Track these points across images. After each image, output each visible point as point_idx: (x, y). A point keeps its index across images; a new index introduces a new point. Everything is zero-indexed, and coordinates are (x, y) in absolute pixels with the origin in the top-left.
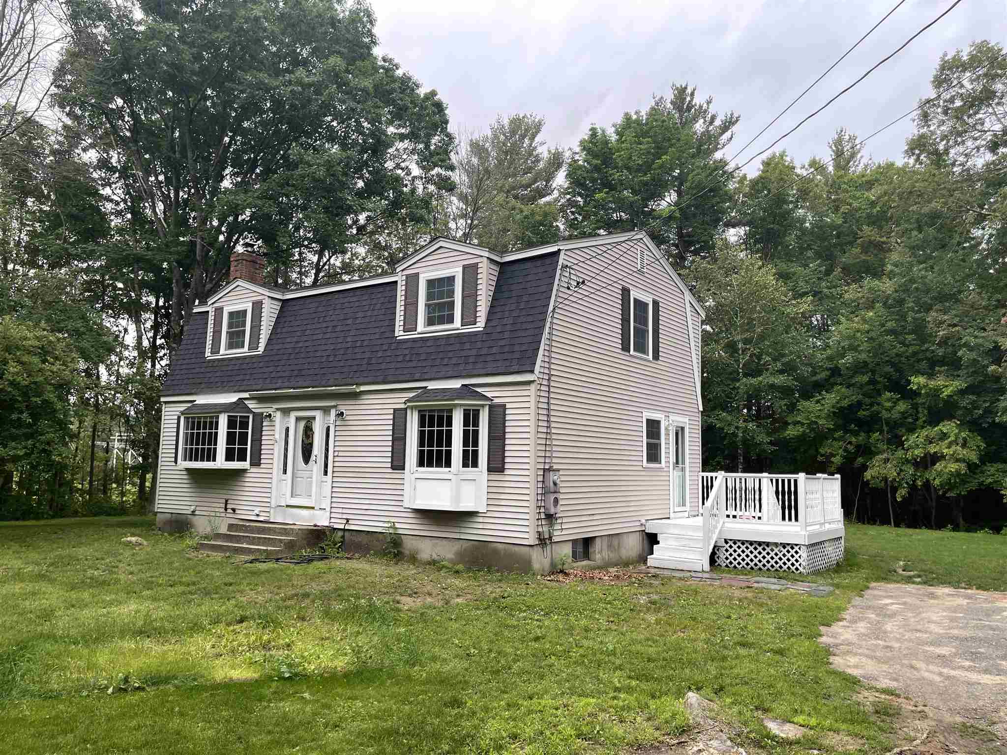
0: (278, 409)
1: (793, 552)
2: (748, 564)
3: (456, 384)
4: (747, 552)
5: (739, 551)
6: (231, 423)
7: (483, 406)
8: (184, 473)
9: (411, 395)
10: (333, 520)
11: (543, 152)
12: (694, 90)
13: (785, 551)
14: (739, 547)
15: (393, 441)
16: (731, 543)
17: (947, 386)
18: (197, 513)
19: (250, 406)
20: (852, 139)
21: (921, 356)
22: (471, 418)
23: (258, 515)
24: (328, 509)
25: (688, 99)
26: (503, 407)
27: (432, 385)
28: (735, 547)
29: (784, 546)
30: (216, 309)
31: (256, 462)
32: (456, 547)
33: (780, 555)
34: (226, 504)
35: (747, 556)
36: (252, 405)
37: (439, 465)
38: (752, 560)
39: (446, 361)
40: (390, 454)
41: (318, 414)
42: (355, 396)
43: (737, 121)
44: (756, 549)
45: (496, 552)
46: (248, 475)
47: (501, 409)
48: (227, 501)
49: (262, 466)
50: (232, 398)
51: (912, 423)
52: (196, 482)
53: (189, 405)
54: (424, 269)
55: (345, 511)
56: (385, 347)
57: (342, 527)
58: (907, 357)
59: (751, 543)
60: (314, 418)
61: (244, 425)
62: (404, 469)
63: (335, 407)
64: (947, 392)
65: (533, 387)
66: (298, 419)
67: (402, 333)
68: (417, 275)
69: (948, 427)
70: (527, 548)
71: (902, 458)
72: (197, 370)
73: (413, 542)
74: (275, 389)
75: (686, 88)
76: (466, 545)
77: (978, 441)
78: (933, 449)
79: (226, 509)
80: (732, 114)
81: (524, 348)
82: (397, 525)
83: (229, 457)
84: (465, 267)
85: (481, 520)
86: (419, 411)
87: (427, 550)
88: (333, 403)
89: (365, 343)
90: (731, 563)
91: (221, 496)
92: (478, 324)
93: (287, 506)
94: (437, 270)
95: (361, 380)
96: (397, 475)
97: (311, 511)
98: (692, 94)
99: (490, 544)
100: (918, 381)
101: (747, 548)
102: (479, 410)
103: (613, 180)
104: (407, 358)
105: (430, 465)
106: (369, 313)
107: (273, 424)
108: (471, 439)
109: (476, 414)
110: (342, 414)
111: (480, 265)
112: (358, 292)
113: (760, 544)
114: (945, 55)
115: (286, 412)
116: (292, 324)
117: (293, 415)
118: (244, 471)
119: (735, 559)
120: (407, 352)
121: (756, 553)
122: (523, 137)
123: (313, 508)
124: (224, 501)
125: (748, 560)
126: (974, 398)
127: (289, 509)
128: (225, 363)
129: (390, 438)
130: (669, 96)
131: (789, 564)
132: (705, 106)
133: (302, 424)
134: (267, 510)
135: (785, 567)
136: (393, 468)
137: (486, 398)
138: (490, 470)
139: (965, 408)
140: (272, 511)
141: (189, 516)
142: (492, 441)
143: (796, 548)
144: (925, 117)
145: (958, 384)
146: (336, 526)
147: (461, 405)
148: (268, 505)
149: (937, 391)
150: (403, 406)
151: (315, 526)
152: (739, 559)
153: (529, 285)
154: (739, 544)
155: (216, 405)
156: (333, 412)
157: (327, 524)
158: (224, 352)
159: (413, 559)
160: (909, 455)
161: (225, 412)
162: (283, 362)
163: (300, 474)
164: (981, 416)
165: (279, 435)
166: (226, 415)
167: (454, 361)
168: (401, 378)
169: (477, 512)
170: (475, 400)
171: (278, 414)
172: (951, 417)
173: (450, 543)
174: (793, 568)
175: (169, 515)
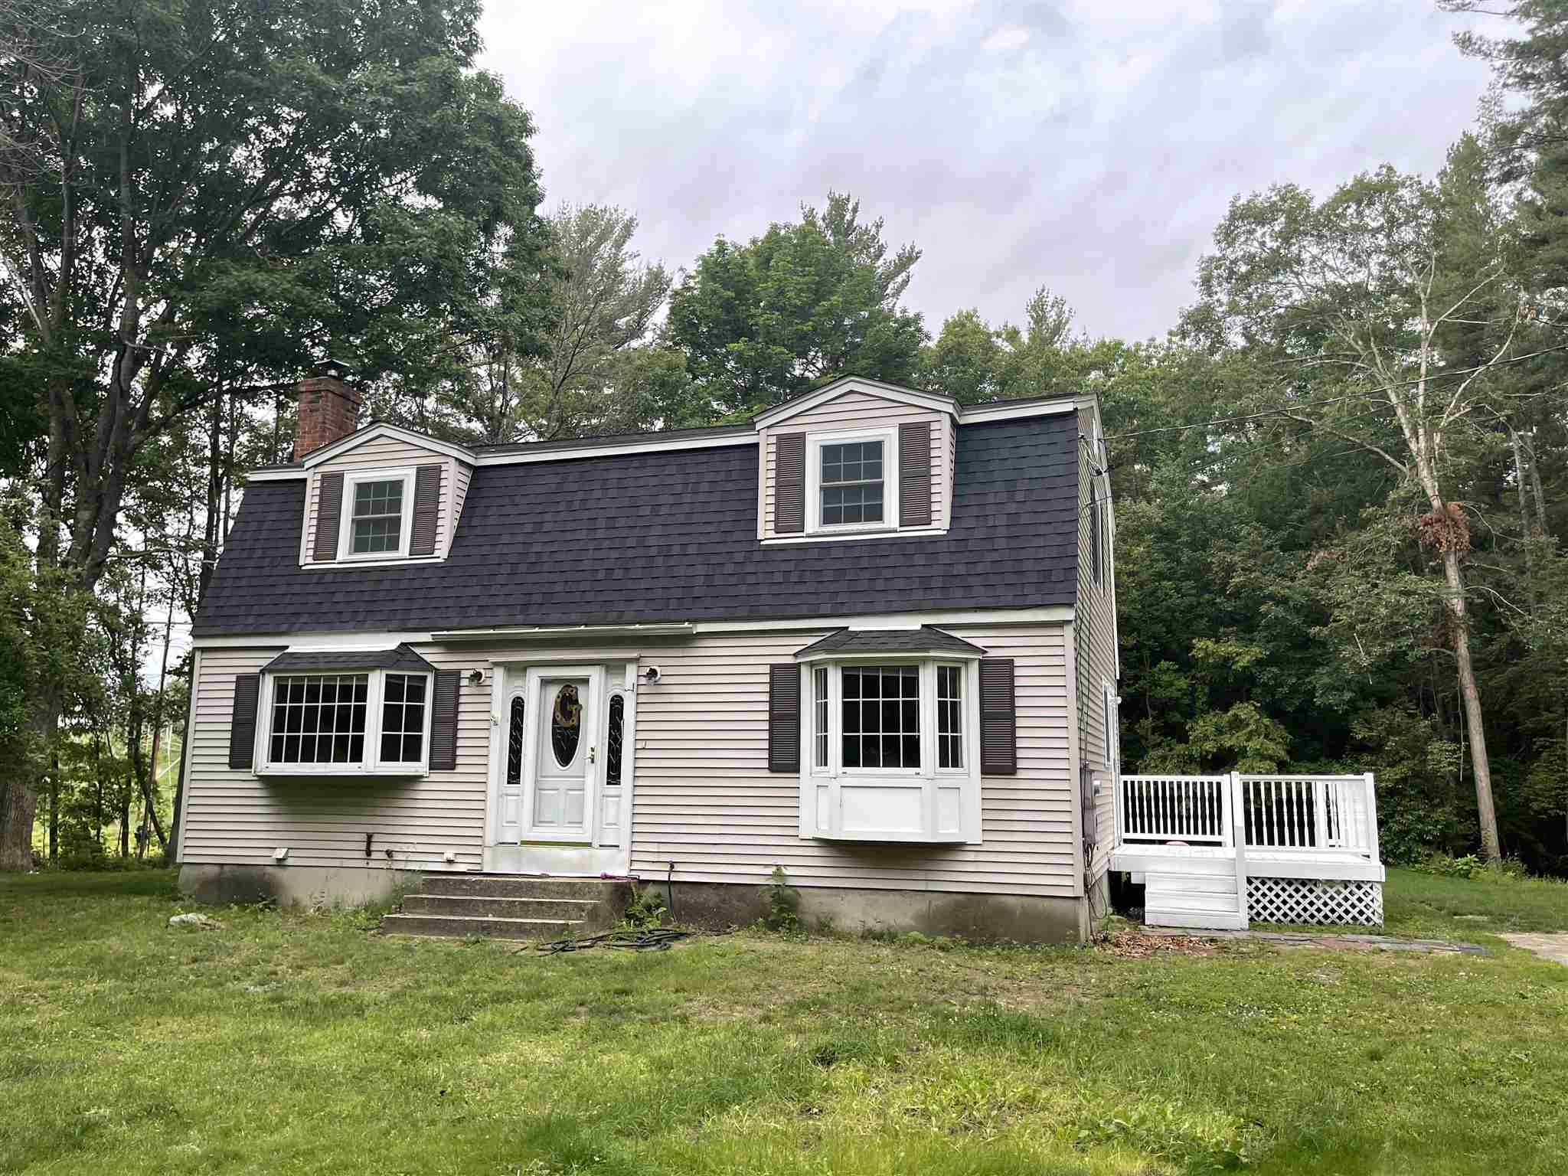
0: (496, 664)
1: (1360, 893)
2: (1285, 915)
3: (912, 623)
4: (1284, 896)
5: (1271, 895)
6: (393, 689)
7: (966, 662)
8: (257, 785)
9: (810, 641)
10: (636, 866)
11: (634, 269)
12: (857, 204)
13: (1346, 893)
14: (1270, 889)
15: (771, 721)
16: (1257, 883)
17: (1240, 654)
18: (290, 862)
19: (428, 658)
20: (1058, 303)
21: (1199, 611)
22: (948, 682)
23: (450, 862)
24: (625, 844)
25: (848, 217)
26: (1009, 663)
27: (856, 625)
28: (1264, 889)
29: (1346, 884)
30: (325, 478)
31: (445, 760)
32: (920, 905)
33: (1340, 899)
34: (369, 842)
35: (1285, 902)
36: (430, 656)
37: (891, 761)
38: (1292, 909)
39: (880, 585)
40: (766, 745)
41: (595, 675)
42: (684, 640)
43: (917, 258)
44: (1297, 891)
45: (1003, 912)
46: (423, 786)
47: (1007, 667)
48: (370, 837)
49: (459, 769)
50: (388, 642)
51: (1188, 705)
52: (289, 804)
53: (276, 655)
54: (814, 427)
55: (664, 848)
56: (739, 557)
57: (664, 877)
58: (1182, 612)
59: (1290, 883)
60: (585, 681)
61: (417, 693)
62: (798, 771)
63: (637, 660)
64: (1244, 661)
65: (1069, 632)
66: (545, 682)
67: (772, 534)
68: (801, 437)
69: (1244, 710)
70: (1071, 903)
71: (1184, 755)
72: (283, 590)
73: (823, 900)
74: (494, 627)
75: (848, 200)
76: (939, 901)
77: (1280, 732)
78: (1228, 741)
79: (369, 852)
80: (912, 248)
81: (1047, 565)
82: (786, 872)
83: (389, 752)
84: (903, 428)
85: (971, 857)
86: (844, 669)
87: (852, 914)
88: (635, 655)
89: (691, 550)
90: (1258, 914)
91: (358, 828)
92: (934, 525)
93: (524, 843)
94: (852, 429)
95: (700, 613)
96: (783, 780)
97: (586, 851)
98: (855, 210)
99: (991, 899)
100: (1202, 646)
101: (1284, 890)
102: (959, 669)
103: (756, 324)
104: (794, 578)
105: (871, 761)
106: (687, 498)
107: (488, 690)
108: (948, 716)
109: (955, 673)
110: (653, 673)
111: (934, 426)
112: (650, 461)
113: (1304, 883)
114: (1237, 198)
115: (517, 670)
116: (504, 511)
117: (534, 677)
118: (415, 779)
119: (1265, 908)
120: (791, 566)
121: (1298, 897)
122: (601, 240)
123: (589, 845)
124: (364, 837)
125: (1285, 908)
126: (1275, 670)
127: (524, 848)
128: (354, 577)
129: (766, 716)
130: (822, 208)
131: (1354, 912)
132: (873, 231)
133: (554, 692)
134: (478, 851)
135: (1348, 918)
136: (771, 769)
137: (975, 649)
138: (987, 770)
139: (1265, 684)
140: (487, 854)
141: (270, 870)
142: (988, 725)
143: (1366, 888)
144: (1206, 282)
145: (1256, 651)
146: (644, 876)
147: (934, 659)
148: (478, 842)
149: (1227, 661)
150: (790, 660)
151: (606, 877)
152: (1272, 908)
153: (1024, 463)
154: (1270, 884)
155: (339, 655)
156: (631, 671)
157: (625, 874)
158: (345, 554)
159: (824, 929)
160: (1195, 751)
161: (381, 667)
162: (500, 579)
163: (548, 782)
164: (1285, 697)
165: (501, 712)
166: (384, 673)
167: (901, 584)
168: (789, 611)
169: (963, 844)
170: (950, 650)
171: (499, 674)
172: (1247, 697)
173: (908, 900)
174: (1362, 919)
175: (216, 869)
